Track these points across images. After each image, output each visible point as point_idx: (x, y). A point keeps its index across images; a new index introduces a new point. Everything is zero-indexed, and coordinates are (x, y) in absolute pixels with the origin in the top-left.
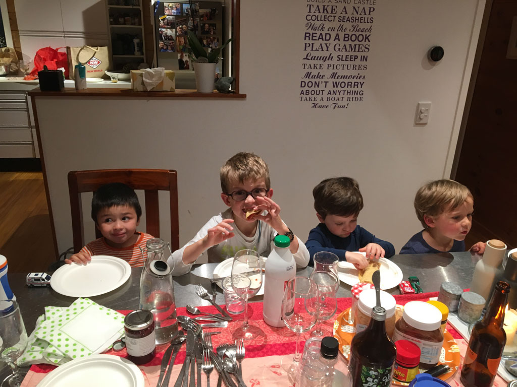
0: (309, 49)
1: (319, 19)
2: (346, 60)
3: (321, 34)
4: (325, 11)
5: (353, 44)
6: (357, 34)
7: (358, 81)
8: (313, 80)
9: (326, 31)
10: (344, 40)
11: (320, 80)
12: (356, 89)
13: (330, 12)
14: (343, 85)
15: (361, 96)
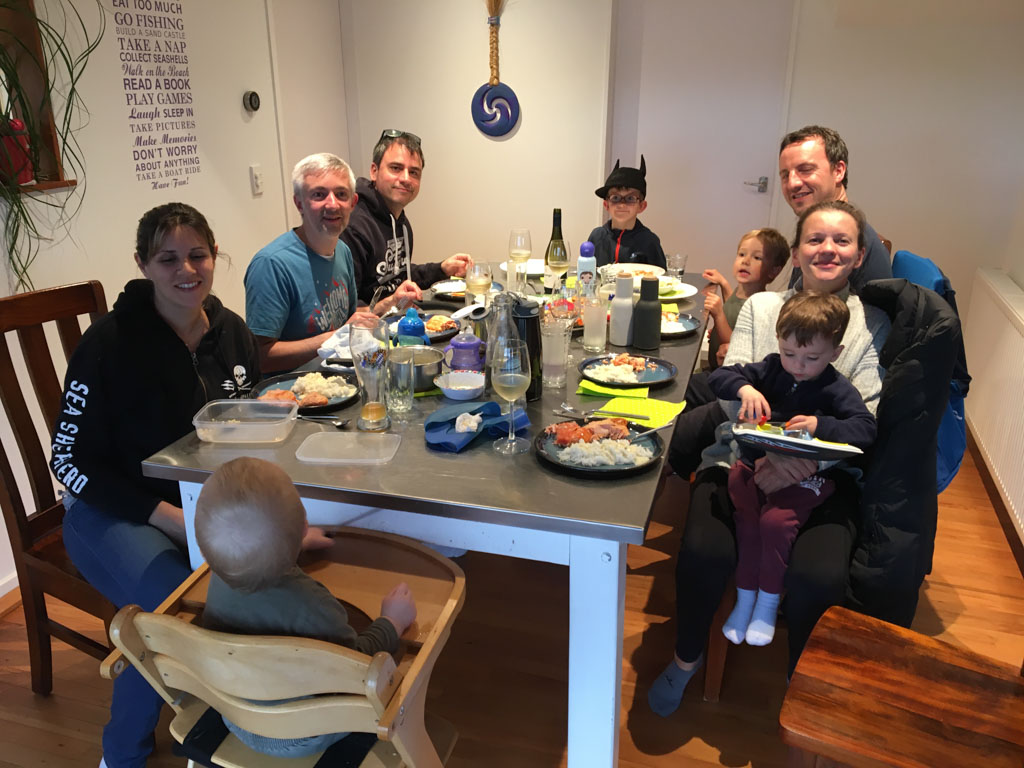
0: (132, 102)
1: (134, 58)
2: (173, 116)
3: (141, 80)
4: (139, 48)
5: (175, 92)
6: (177, 78)
7: (191, 144)
8: (146, 148)
9: (143, 78)
10: (166, 88)
11: (154, 147)
12: (190, 156)
13: (143, 48)
14: (177, 151)
15: (198, 165)
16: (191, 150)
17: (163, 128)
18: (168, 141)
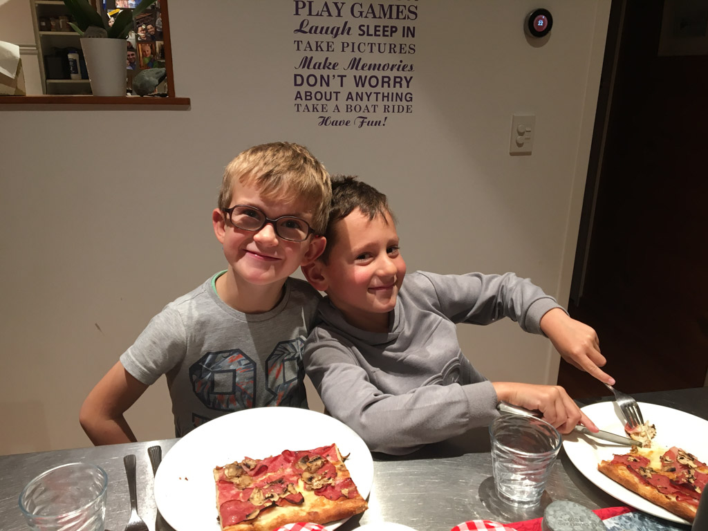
0: (304, 12)
7: (401, 74)
8: (318, 73)
11: (331, 72)
14: (374, 82)
15: (409, 103)
16: (400, 83)
17: (353, 51)
18: (360, 67)
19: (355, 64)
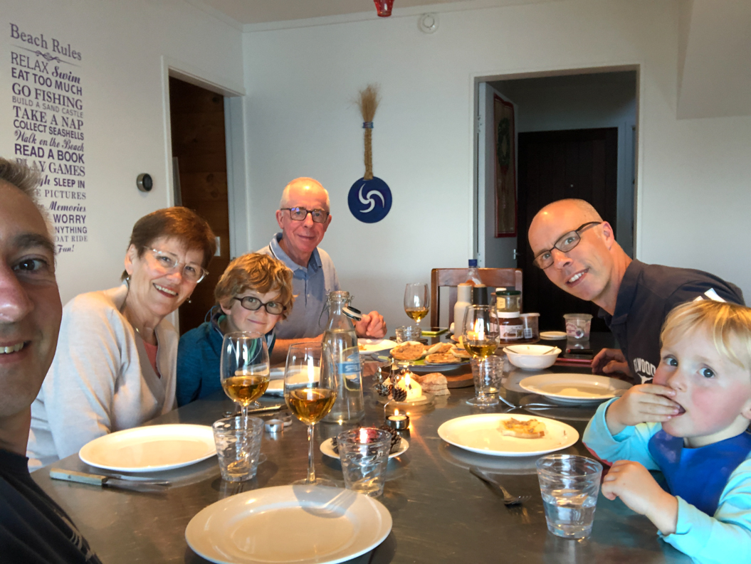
1: (29, 127)
2: (64, 186)
3: (33, 148)
4: (34, 118)
5: (68, 164)
6: (71, 151)
7: (80, 213)
9: (37, 146)
10: (59, 159)
12: (78, 225)
13: (39, 118)
14: (65, 219)
15: (85, 234)
16: (79, 219)
17: (52, 196)
18: (56, 208)
19: (53, 205)
